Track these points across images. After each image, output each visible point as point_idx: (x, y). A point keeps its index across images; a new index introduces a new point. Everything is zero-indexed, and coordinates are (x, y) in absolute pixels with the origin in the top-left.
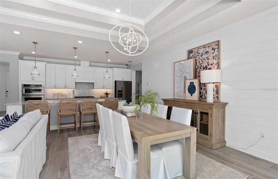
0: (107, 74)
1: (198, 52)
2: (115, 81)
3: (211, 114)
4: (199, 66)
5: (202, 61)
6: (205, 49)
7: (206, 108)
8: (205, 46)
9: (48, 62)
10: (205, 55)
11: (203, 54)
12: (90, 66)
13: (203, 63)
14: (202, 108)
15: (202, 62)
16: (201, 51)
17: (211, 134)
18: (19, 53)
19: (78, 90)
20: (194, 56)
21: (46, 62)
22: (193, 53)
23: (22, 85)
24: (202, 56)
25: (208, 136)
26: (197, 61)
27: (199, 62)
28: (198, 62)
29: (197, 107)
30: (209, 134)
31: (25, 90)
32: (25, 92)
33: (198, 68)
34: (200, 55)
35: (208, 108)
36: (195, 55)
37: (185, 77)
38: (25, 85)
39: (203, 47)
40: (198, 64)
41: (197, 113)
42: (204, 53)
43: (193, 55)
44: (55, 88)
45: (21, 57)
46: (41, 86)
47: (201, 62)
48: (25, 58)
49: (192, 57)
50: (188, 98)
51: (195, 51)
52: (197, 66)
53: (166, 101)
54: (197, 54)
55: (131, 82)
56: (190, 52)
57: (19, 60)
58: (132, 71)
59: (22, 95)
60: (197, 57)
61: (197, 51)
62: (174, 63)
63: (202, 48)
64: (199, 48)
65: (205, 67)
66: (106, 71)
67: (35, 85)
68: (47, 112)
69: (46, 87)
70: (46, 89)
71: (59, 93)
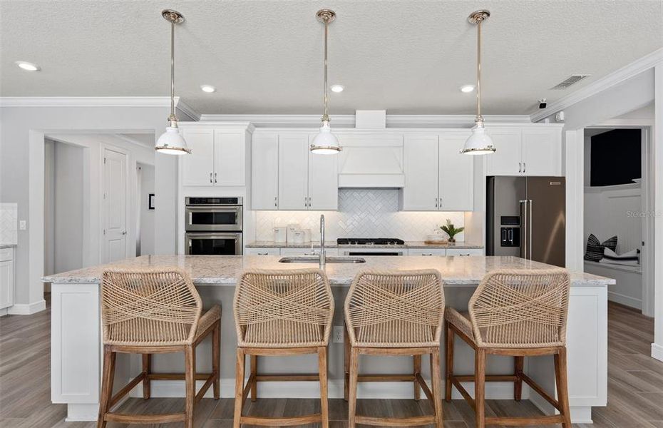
2: (490, 180)
12: (387, 127)
19: (349, 216)
23: (186, 198)
31: (193, 214)
32: (193, 223)
38: (193, 201)
44: (278, 210)
45: (188, 113)
46: (235, 200)
55: (562, 180)
57: (178, 123)
59: (187, 232)
67: (218, 201)
68: (188, 327)
69: (251, 207)
70: (253, 212)
71: (290, 225)
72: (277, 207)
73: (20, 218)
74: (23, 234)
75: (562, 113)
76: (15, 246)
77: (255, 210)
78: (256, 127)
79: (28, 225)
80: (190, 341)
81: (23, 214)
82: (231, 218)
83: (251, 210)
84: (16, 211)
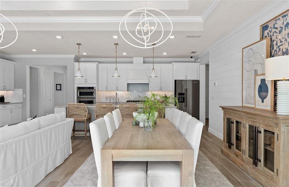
0: (153, 72)
1: (276, 26)
2: (175, 81)
3: (278, 135)
4: (276, 50)
5: (281, 42)
6: (285, 18)
7: (271, 124)
8: (285, 14)
9: (100, 62)
10: (285, 30)
11: (282, 28)
12: (144, 63)
13: (283, 45)
14: (266, 123)
15: (281, 44)
16: (279, 24)
17: (277, 170)
18: (73, 56)
19: (132, 93)
20: (270, 34)
21: (97, 63)
22: (269, 29)
23: (77, 87)
24: (280, 32)
25: (273, 174)
26: (273, 42)
27: (277, 44)
28: (275, 43)
29: (260, 122)
30: (275, 171)
31: (80, 92)
32: (79, 95)
33: (275, 53)
34: (277, 31)
35: (274, 125)
36: (271, 32)
37: (256, 71)
38: (79, 88)
39: (283, 17)
40: (275, 47)
41: (260, 132)
42: (283, 26)
43: (268, 33)
44: (107, 91)
45: (77, 60)
46: (93, 88)
47: (279, 44)
48: (82, 59)
49: (268, 36)
50: (258, 105)
51: (271, 25)
52: (274, 50)
53: (226, 110)
54: (274, 30)
55: (198, 81)
56: (264, 29)
57: (74, 63)
58: (200, 66)
59: (77, 98)
60: (273, 36)
61: (274, 25)
62: (243, 49)
63: (280, 17)
64: (276, 19)
65: (284, 51)
66: (153, 68)
67: (87, 88)
68: (85, 116)
69: (98, 90)
70: (99, 92)
71: (111, 96)
72: (107, 90)
73: (23, 94)
74: (24, 99)
75: (199, 59)
76: (22, 103)
77: (100, 91)
78: (100, 63)
79: (26, 96)
80: (86, 119)
81: (24, 92)
82: (91, 94)
83: (98, 91)
84: (22, 92)
